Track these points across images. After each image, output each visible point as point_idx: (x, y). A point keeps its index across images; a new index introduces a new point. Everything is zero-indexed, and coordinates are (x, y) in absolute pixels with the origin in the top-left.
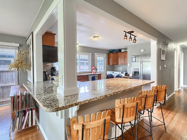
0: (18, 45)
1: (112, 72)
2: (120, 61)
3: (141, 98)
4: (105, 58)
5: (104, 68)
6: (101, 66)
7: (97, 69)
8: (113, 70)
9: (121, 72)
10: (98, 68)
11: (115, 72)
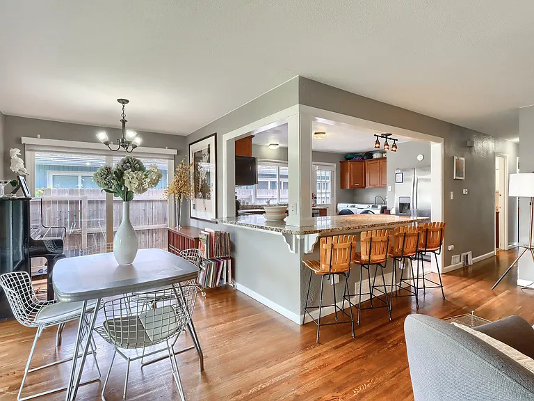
0: (175, 152)
1: (351, 205)
2: (371, 179)
3: (397, 237)
4: (335, 173)
5: (332, 196)
6: (324, 191)
7: (316, 198)
8: (353, 201)
9: (371, 206)
10: (318, 196)
11: (358, 206)
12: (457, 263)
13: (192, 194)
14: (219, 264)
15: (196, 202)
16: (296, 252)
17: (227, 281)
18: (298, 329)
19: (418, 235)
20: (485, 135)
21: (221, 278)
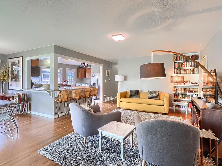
1: (81, 84)
2: (87, 75)
5: (74, 81)
6: (71, 79)
7: (67, 81)
8: (81, 82)
11: (83, 84)
12: (107, 100)
13: (10, 80)
14: (24, 105)
15: (11, 83)
16: (53, 97)
17: (27, 111)
18: (53, 120)
19: (90, 91)
20: (116, 64)
21: (25, 110)
